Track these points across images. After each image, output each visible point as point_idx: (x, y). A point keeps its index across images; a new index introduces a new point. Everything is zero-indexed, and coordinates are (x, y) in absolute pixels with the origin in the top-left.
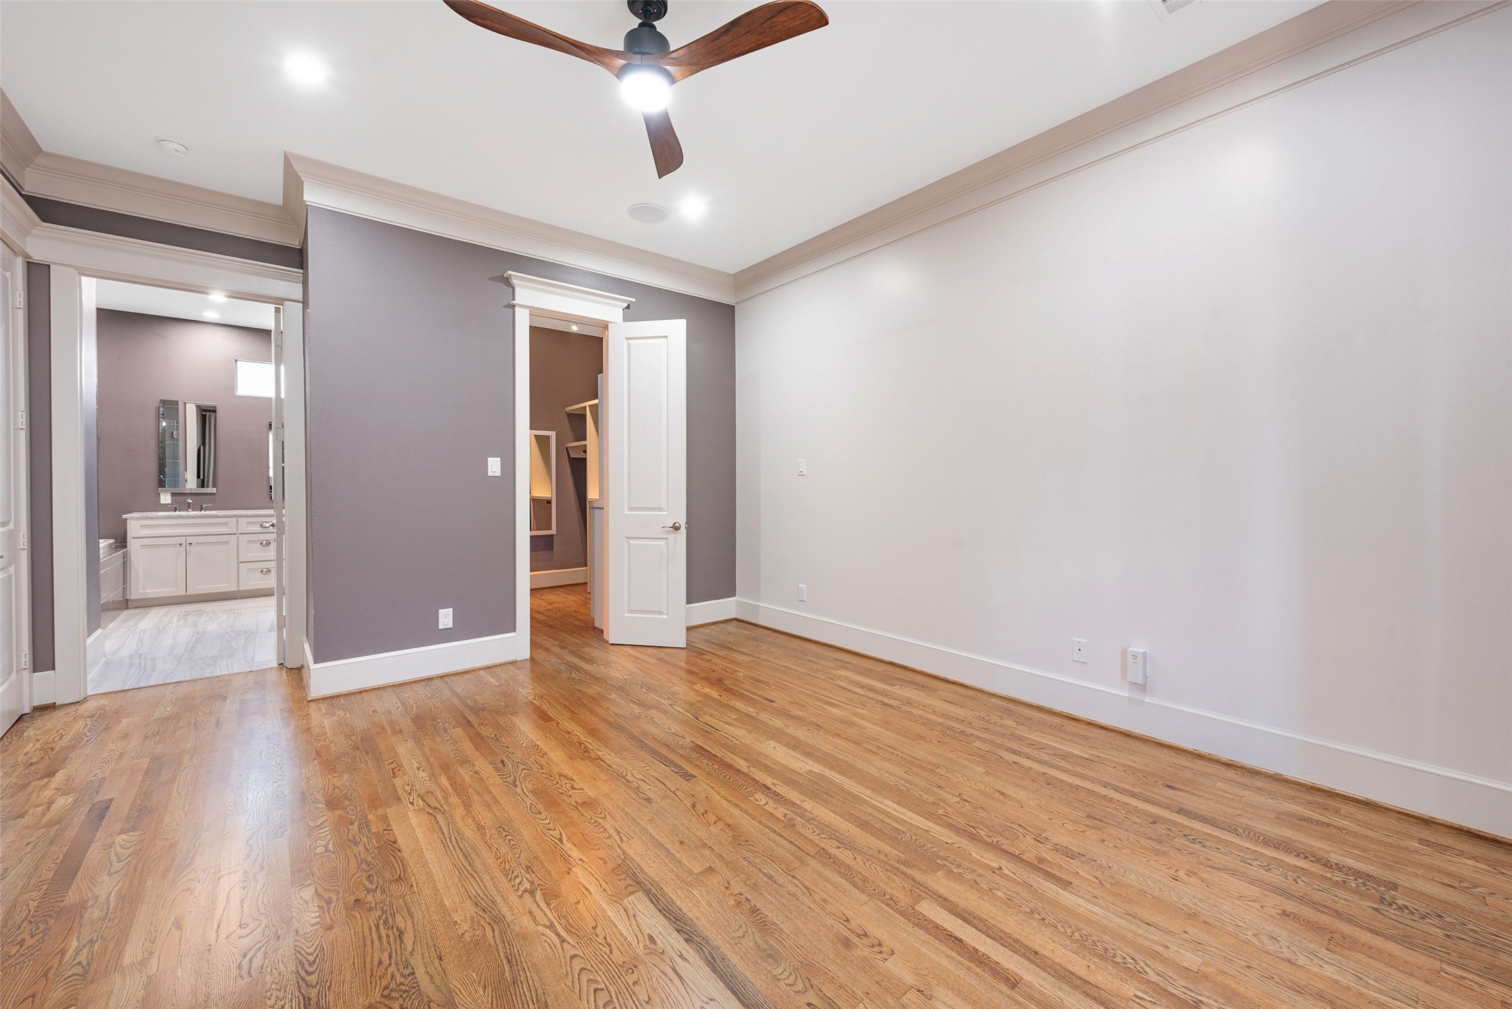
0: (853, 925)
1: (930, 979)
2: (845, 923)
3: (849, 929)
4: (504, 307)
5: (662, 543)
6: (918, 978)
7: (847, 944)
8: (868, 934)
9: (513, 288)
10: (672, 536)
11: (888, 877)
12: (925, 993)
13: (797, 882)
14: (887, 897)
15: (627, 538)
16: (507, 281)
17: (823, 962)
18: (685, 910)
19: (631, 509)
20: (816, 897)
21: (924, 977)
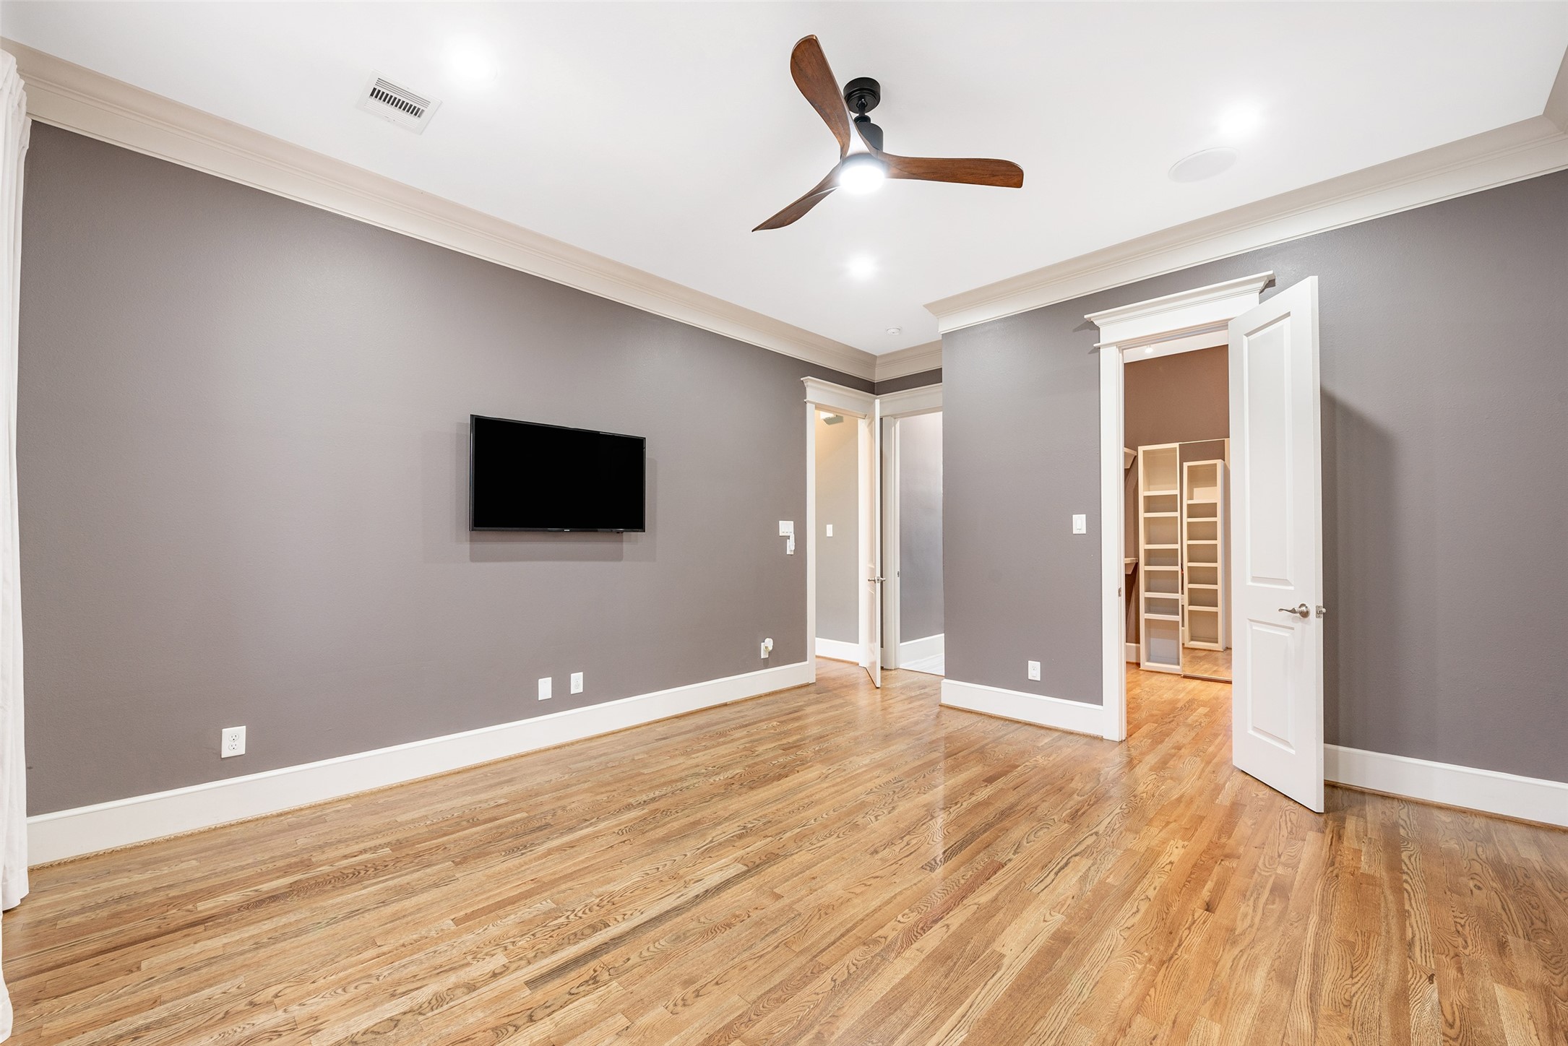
0: (709, 987)
1: (639, 1037)
2: (715, 981)
3: (706, 985)
4: (1089, 353)
5: (1286, 634)
6: (642, 1029)
7: (687, 983)
8: (699, 998)
9: (1098, 329)
10: (1299, 625)
11: (788, 1021)
12: (625, 1032)
13: (770, 949)
14: (754, 1017)
15: (1251, 620)
16: (1091, 326)
17: (669, 967)
18: (729, 891)
19: (1255, 579)
20: (750, 963)
21: (643, 1033)
